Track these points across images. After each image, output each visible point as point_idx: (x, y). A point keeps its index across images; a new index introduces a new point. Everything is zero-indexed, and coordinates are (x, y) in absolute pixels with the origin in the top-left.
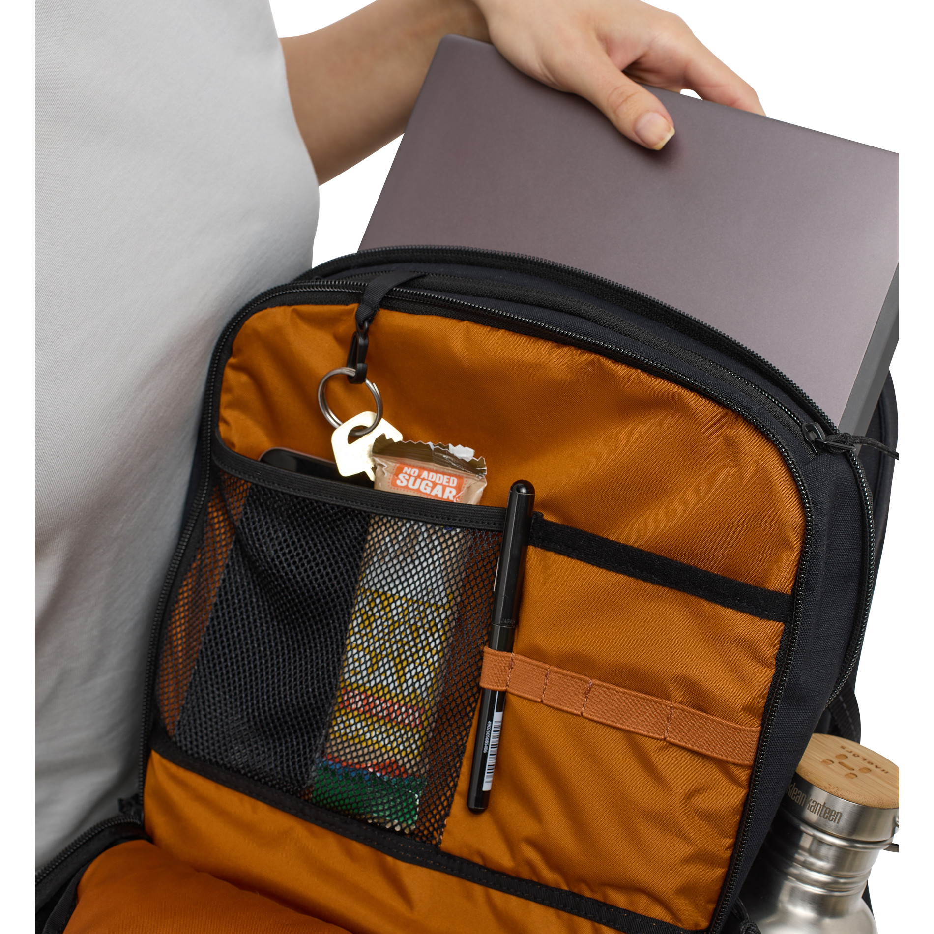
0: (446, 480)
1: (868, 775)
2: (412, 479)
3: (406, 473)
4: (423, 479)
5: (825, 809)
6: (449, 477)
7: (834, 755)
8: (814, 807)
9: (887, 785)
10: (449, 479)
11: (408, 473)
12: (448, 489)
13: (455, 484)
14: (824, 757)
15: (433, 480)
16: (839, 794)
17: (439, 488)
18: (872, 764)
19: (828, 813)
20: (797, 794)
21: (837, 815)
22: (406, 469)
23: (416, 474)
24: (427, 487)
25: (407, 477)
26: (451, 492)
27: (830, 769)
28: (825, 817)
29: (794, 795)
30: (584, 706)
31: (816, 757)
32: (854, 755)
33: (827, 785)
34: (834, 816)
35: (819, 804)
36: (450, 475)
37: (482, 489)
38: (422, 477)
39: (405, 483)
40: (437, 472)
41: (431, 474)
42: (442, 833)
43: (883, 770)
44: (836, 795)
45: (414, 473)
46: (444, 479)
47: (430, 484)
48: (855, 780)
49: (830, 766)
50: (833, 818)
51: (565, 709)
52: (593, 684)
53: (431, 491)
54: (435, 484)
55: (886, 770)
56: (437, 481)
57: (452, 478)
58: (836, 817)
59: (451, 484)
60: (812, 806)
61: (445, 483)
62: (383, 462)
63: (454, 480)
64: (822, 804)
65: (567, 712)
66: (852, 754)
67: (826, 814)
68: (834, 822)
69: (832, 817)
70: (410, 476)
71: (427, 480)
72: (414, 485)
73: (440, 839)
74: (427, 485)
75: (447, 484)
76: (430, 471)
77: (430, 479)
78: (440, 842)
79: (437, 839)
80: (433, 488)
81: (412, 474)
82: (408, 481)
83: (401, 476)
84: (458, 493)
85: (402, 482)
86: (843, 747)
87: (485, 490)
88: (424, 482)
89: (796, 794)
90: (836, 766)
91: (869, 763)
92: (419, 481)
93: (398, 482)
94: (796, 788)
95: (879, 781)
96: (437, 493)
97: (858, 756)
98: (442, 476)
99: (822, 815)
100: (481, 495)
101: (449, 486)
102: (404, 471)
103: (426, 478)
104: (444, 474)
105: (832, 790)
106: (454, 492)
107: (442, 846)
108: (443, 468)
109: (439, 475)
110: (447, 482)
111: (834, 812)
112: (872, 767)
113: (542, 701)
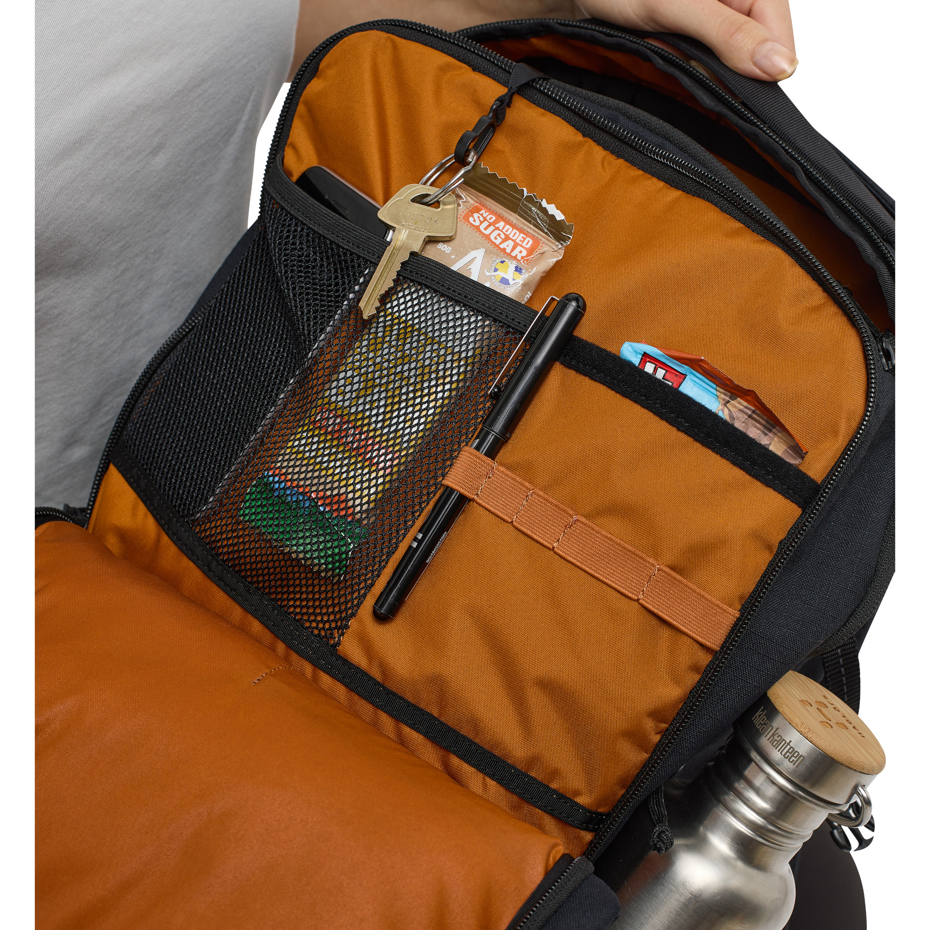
0: (520, 238)
1: (844, 730)
2: (486, 224)
3: (482, 215)
4: (497, 229)
5: (789, 747)
6: (525, 237)
7: (815, 701)
8: (778, 742)
9: (861, 748)
10: (525, 239)
11: (485, 215)
12: (519, 248)
13: (528, 246)
14: (804, 698)
15: (507, 233)
16: (809, 737)
17: (510, 243)
18: (850, 723)
19: (790, 753)
20: (764, 724)
21: (799, 758)
22: (483, 211)
23: (491, 221)
24: (498, 237)
25: (482, 219)
26: (521, 252)
27: (807, 710)
28: (786, 756)
29: (761, 723)
30: (558, 541)
31: (796, 694)
32: (835, 708)
33: (799, 723)
34: (796, 757)
35: (784, 740)
36: (527, 234)
37: (555, 260)
38: (497, 226)
39: (477, 223)
40: (514, 226)
41: (508, 227)
42: (343, 634)
43: (860, 733)
44: (806, 736)
45: (490, 219)
46: (519, 237)
47: (503, 236)
48: (829, 729)
49: (808, 707)
50: (794, 760)
51: (536, 537)
52: (577, 520)
53: (501, 243)
54: (507, 238)
55: (863, 735)
56: (511, 236)
57: (528, 239)
58: (797, 760)
59: (524, 244)
60: (776, 740)
61: (518, 241)
62: (462, 194)
63: (529, 241)
64: (788, 742)
65: (537, 542)
66: (832, 706)
67: (788, 754)
68: (794, 764)
69: (793, 758)
70: (485, 219)
71: (501, 231)
72: (485, 229)
73: (339, 640)
74: (499, 235)
75: (521, 243)
76: (508, 222)
77: (504, 230)
78: (339, 644)
79: (337, 639)
80: (504, 241)
81: (488, 218)
82: (481, 222)
83: (476, 215)
84: (527, 256)
85: (474, 221)
86: (825, 697)
87: (557, 262)
88: (497, 232)
89: (762, 723)
90: (813, 710)
91: (847, 721)
92: (492, 228)
93: (471, 219)
94: (764, 717)
95: (853, 740)
96: (506, 248)
97: (839, 711)
98: (518, 233)
99: (783, 753)
100: (552, 265)
101: (521, 246)
102: (481, 213)
103: (501, 228)
104: (521, 231)
105: (802, 730)
106: (524, 253)
107: (339, 648)
108: (524, 224)
109: (515, 231)
110: (520, 241)
111: (797, 754)
112: (850, 727)
113: (512, 522)
